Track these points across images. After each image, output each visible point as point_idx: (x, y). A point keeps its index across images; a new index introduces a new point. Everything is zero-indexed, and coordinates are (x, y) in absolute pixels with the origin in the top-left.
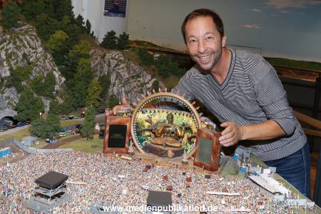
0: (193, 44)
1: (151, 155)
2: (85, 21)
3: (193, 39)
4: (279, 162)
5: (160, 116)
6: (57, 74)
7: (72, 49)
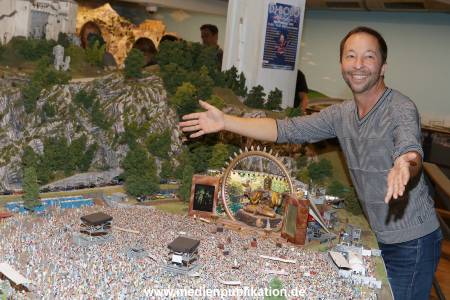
1: (240, 223)
2: (239, 73)
4: (391, 249)
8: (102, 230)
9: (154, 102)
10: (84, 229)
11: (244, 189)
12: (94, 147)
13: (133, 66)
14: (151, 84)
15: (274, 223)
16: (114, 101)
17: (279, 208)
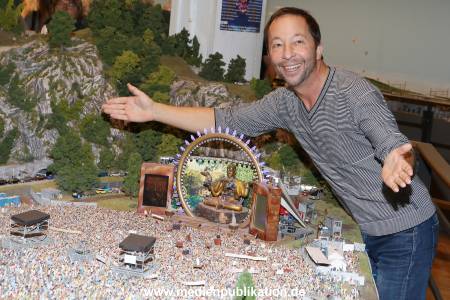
1: (200, 219)
2: (191, 38)
8: (37, 231)
9: (88, 76)
10: (16, 230)
11: (204, 179)
12: (15, 133)
13: (59, 31)
14: (83, 53)
15: (240, 217)
16: (37, 75)
17: (245, 200)
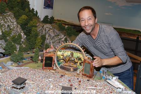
0: (82, 21)
2: (35, 11)
3: (83, 19)
5: (68, 53)
6: (22, 34)
7: (29, 23)
